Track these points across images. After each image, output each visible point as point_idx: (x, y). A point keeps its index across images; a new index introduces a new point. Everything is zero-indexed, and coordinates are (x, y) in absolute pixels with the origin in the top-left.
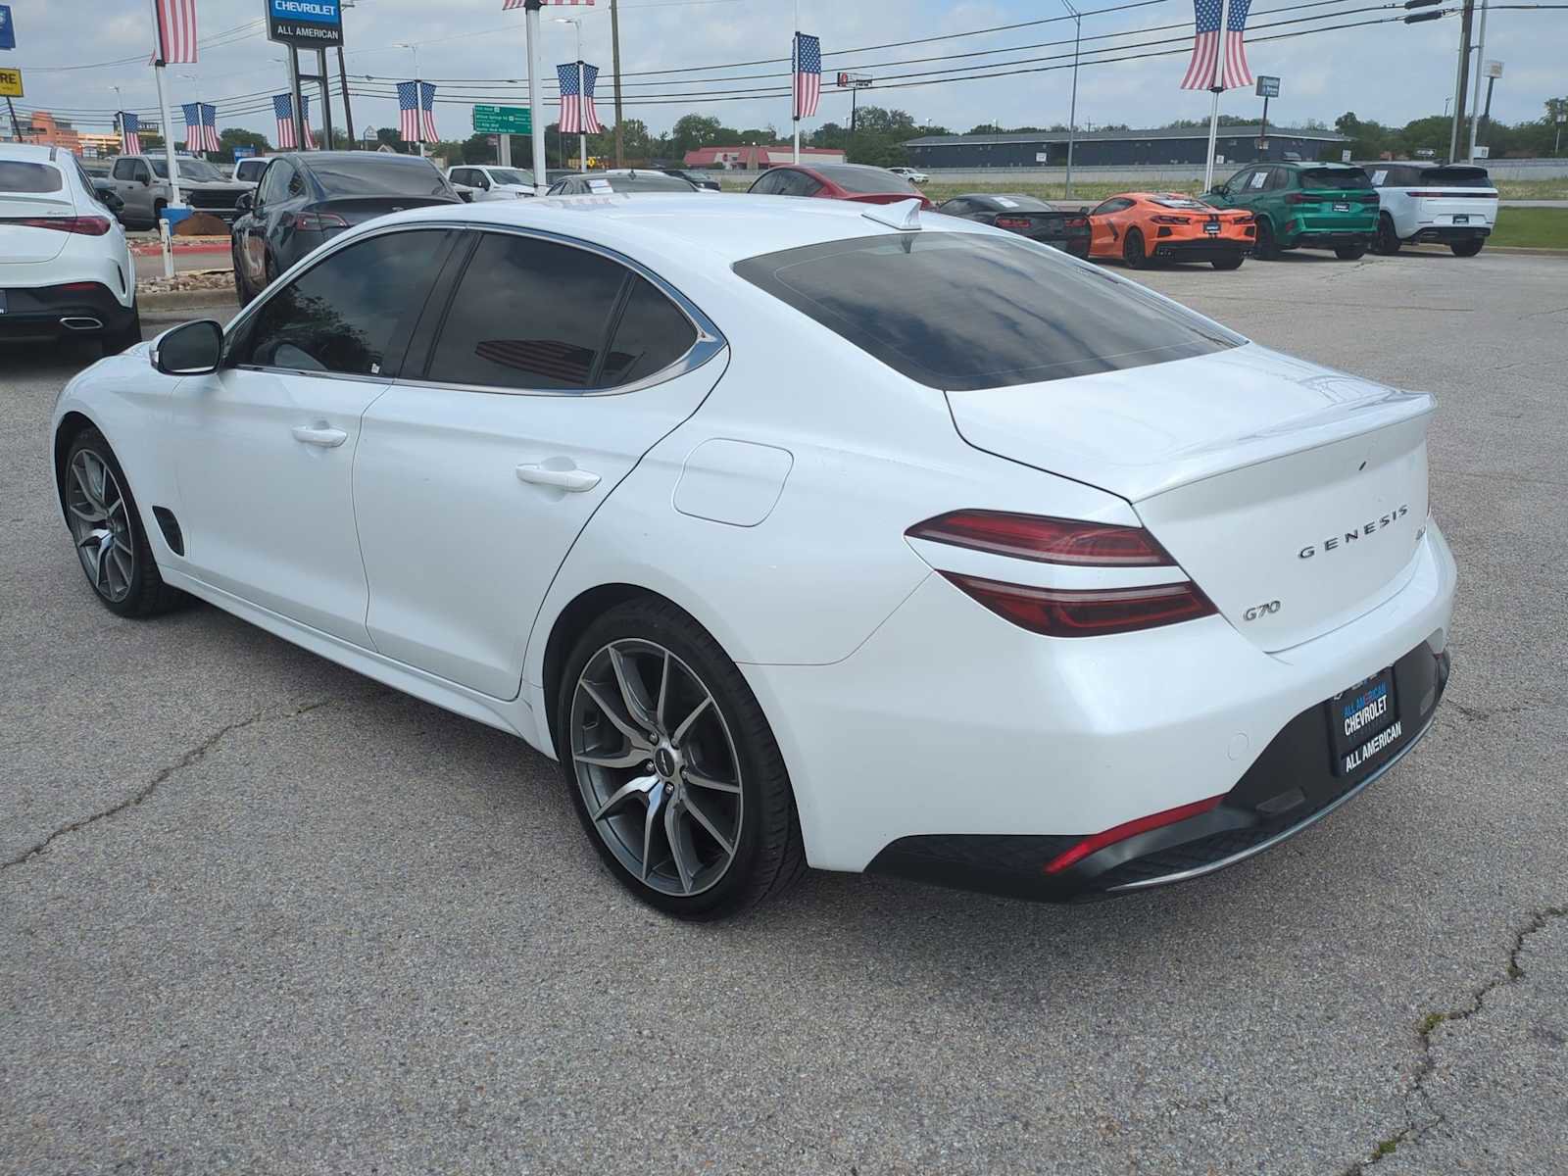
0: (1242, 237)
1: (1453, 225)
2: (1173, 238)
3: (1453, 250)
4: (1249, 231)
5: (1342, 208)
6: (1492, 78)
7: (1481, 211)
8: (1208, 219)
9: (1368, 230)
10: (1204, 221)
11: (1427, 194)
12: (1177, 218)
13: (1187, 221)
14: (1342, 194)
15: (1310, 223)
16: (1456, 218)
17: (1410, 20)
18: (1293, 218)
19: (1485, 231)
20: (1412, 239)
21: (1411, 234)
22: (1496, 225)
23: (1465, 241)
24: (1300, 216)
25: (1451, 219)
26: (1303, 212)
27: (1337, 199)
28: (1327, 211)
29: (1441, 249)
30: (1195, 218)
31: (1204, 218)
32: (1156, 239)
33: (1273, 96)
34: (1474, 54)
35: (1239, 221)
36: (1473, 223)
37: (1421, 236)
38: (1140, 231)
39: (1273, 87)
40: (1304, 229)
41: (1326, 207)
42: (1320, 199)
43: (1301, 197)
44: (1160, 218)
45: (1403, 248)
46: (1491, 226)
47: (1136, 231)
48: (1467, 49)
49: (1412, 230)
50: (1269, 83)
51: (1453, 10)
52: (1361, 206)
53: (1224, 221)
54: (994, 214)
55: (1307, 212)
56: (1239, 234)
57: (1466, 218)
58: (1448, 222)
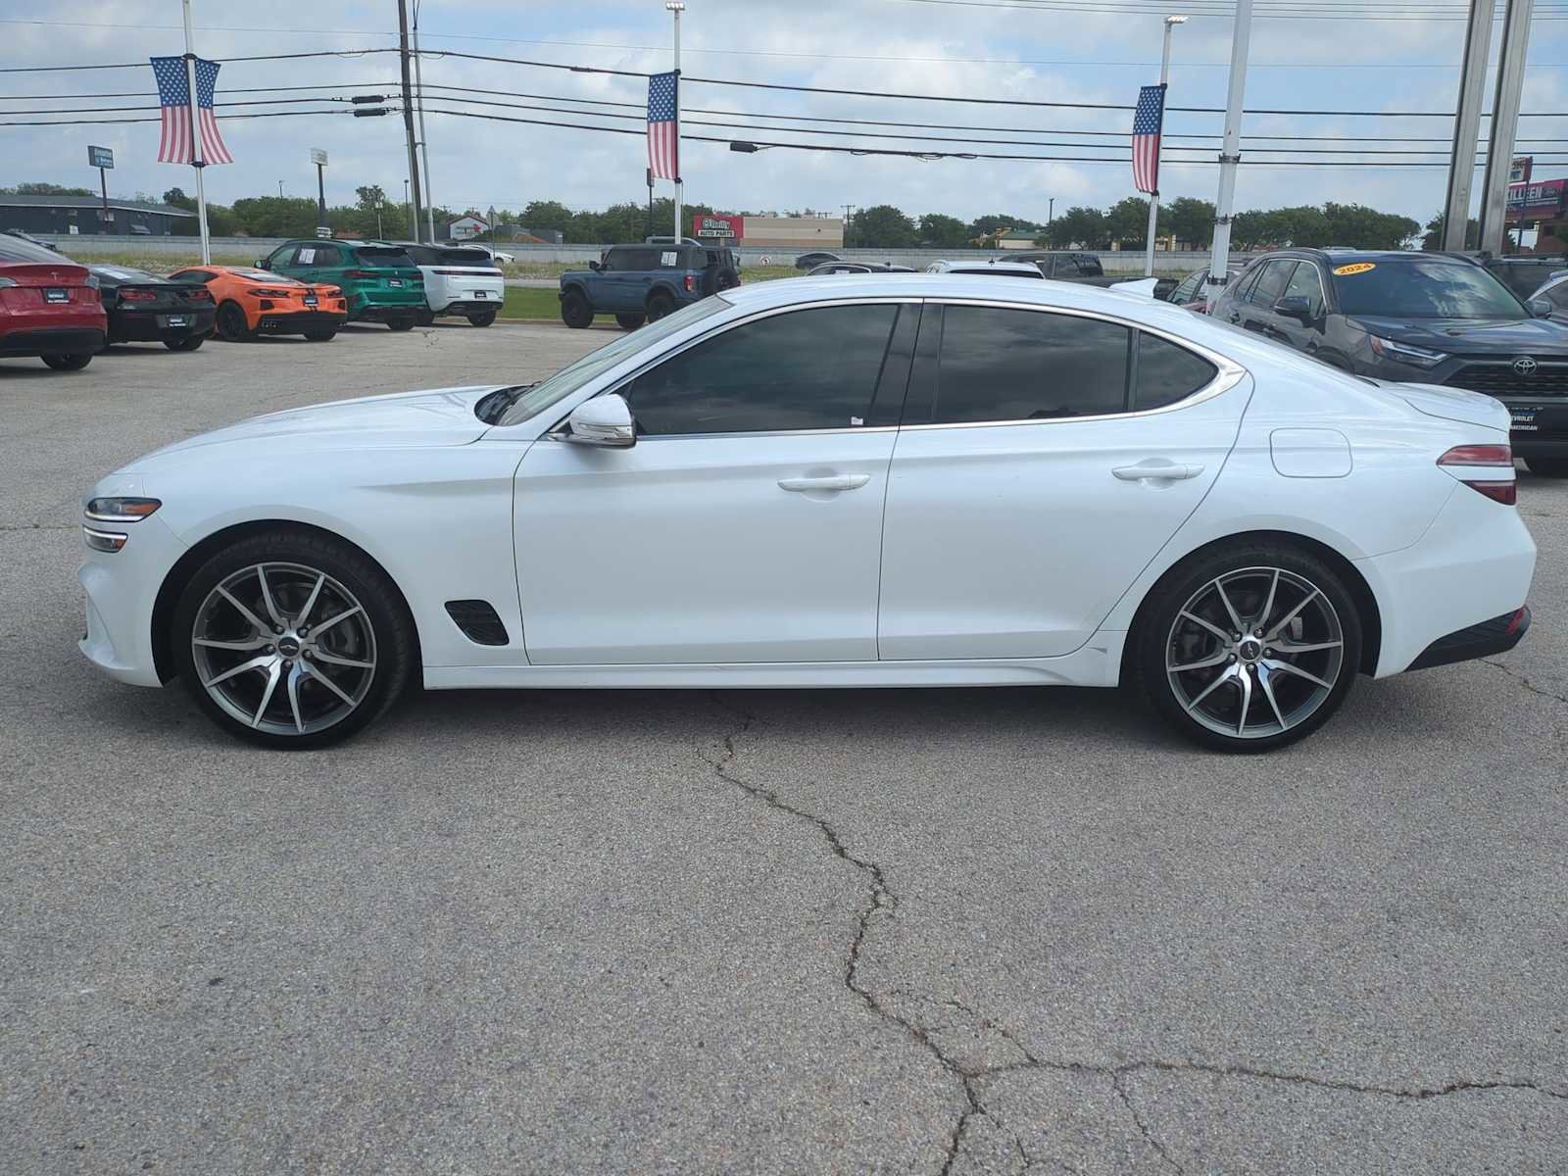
0: (337, 310)
1: (474, 299)
2: (276, 311)
3: (470, 320)
4: (341, 305)
5: (395, 284)
6: (320, 166)
7: (494, 287)
8: (305, 292)
9: (420, 303)
10: (302, 295)
11: (449, 273)
12: (276, 292)
13: (286, 295)
14: (393, 271)
15: (372, 297)
16: (477, 293)
17: (358, 114)
18: (356, 293)
19: (498, 305)
20: (442, 313)
21: (444, 307)
22: (505, 299)
23: (480, 313)
24: (362, 290)
25: (473, 294)
26: (364, 287)
27: (391, 276)
28: (382, 286)
29: (459, 321)
30: (296, 291)
31: (301, 292)
32: (260, 312)
33: (109, 168)
34: (419, 149)
35: (332, 294)
36: (491, 297)
37: (451, 309)
38: (238, 304)
39: (108, 158)
40: (367, 302)
41: (383, 282)
42: (377, 276)
43: (359, 273)
44: (257, 292)
45: (437, 320)
46: (502, 300)
47: (228, 304)
48: (413, 145)
49: (444, 304)
50: (104, 154)
51: (395, 109)
52: (410, 283)
53: (319, 295)
54: (114, 286)
55: (367, 287)
56: (334, 308)
57: (483, 292)
58: (470, 297)
